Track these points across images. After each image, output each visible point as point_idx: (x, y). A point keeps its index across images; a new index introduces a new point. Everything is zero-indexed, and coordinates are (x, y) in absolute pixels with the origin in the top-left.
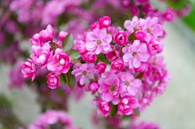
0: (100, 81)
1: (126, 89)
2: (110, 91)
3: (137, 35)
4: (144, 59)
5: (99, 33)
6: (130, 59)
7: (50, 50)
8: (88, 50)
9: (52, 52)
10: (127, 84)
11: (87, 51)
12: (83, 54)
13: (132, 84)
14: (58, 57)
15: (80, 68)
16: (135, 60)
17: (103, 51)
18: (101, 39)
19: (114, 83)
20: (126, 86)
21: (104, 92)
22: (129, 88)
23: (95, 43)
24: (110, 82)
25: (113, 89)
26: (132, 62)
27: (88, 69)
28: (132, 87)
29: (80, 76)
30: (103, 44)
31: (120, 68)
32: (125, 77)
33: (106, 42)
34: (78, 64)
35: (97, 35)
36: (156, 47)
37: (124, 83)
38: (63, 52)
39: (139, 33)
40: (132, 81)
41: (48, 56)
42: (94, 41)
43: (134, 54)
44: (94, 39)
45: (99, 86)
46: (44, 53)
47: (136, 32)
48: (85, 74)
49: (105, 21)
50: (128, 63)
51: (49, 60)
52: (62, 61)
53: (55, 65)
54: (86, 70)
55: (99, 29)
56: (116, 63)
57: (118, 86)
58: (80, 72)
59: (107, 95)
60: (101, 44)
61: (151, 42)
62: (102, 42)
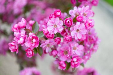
0: (58, 49)
1: (75, 52)
2: (65, 54)
3: (78, 19)
4: (84, 33)
5: (55, 20)
6: (75, 34)
7: (26, 34)
9: (27, 35)
10: (75, 49)
11: (48, 32)
12: (46, 34)
13: (77, 48)
14: (31, 38)
15: (45, 43)
16: (78, 34)
17: (58, 31)
18: (57, 24)
19: (67, 49)
20: (74, 50)
21: (61, 55)
22: (76, 51)
23: (53, 27)
24: (64, 49)
25: (67, 53)
26: (77, 36)
27: (50, 42)
28: (78, 50)
29: (46, 47)
30: (58, 27)
31: (70, 40)
32: (73, 45)
33: (60, 25)
34: (44, 40)
35: (53, 22)
36: (90, 24)
37: (73, 49)
38: (34, 35)
39: (79, 17)
40: (78, 46)
41: (25, 38)
42: (52, 26)
43: (78, 30)
44: (52, 24)
45: (58, 52)
46: (22, 37)
47: (77, 17)
48: (48, 46)
49: (57, 13)
50: (74, 36)
51: (26, 40)
52: (34, 40)
53: (30, 43)
54: (49, 43)
55: (54, 18)
56: (67, 38)
57: (70, 51)
58: (45, 44)
59: (63, 57)
60: (57, 27)
61: (87, 22)
62: (57, 25)
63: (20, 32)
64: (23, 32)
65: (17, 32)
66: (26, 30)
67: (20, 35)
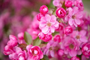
0: (62, 47)
1: (80, 40)
2: (71, 49)
3: (68, 5)
4: (81, 16)
5: (45, 19)
6: (73, 22)
7: (23, 51)
8: (46, 33)
9: (25, 51)
11: (45, 35)
12: (44, 38)
14: (31, 51)
15: (47, 48)
16: (76, 20)
17: (55, 28)
19: (71, 42)
21: (68, 52)
23: (47, 26)
24: (68, 43)
25: (73, 46)
26: (75, 23)
27: (51, 45)
28: (82, 37)
29: (49, 52)
30: (53, 23)
31: (71, 31)
33: (53, 21)
34: (44, 46)
35: (45, 21)
36: (81, 4)
38: (32, 46)
39: (67, 3)
41: (24, 55)
42: (46, 26)
43: (73, 17)
44: (45, 25)
45: (63, 50)
46: (20, 55)
48: (52, 49)
49: (44, 9)
50: (73, 24)
51: (26, 57)
52: (36, 52)
53: (32, 58)
54: (50, 47)
55: (43, 17)
56: (67, 30)
57: (75, 42)
58: (47, 50)
59: (72, 52)
60: (51, 25)
61: (77, 4)
62: (51, 23)
63: (15, 52)
64: (18, 50)
65: (12, 53)
66: (20, 45)
67: (17, 55)
